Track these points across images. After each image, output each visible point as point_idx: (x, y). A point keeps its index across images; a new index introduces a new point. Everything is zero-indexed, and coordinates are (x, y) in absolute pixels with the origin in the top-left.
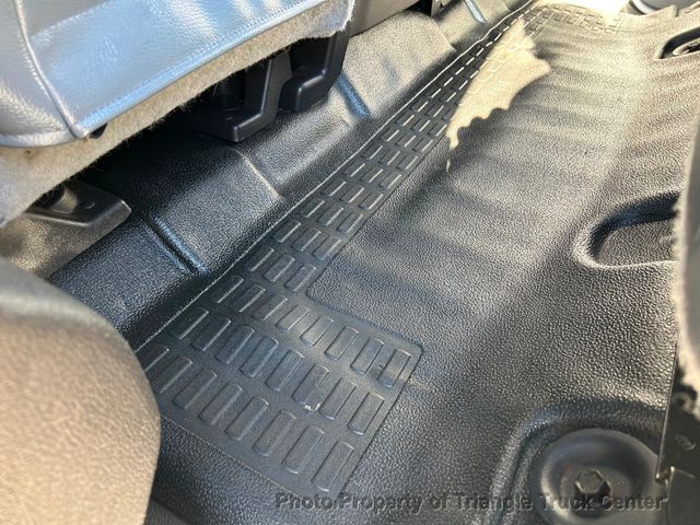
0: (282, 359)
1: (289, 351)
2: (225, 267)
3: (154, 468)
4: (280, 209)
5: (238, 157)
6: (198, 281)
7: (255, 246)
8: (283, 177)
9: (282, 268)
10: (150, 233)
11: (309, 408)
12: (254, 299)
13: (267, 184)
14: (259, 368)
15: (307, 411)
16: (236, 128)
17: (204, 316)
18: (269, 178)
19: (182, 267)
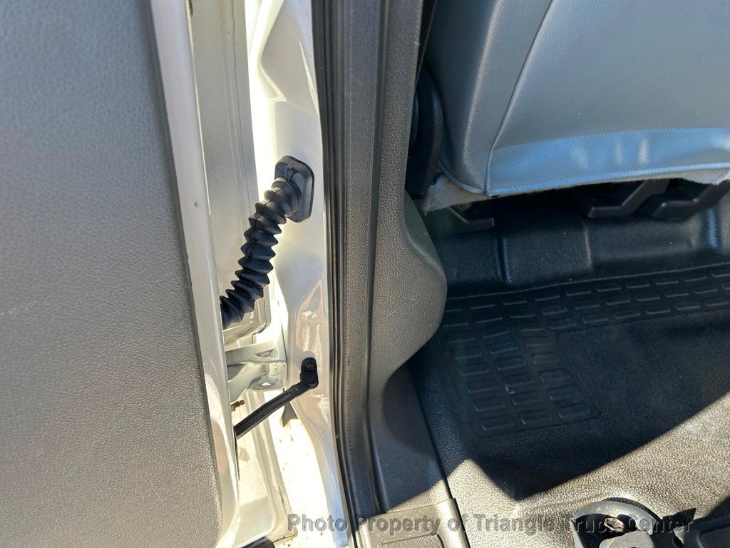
0: (513, 357)
1: (521, 356)
2: (523, 287)
3: (409, 357)
4: (584, 275)
5: (581, 227)
6: (502, 286)
7: (550, 288)
8: (605, 256)
9: (555, 310)
10: (496, 242)
11: (507, 389)
12: (524, 316)
13: (589, 254)
14: (499, 352)
15: (505, 390)
16: (593, 209)
17: (491, 306)
18: (593, 251)
19: (499, 272)
